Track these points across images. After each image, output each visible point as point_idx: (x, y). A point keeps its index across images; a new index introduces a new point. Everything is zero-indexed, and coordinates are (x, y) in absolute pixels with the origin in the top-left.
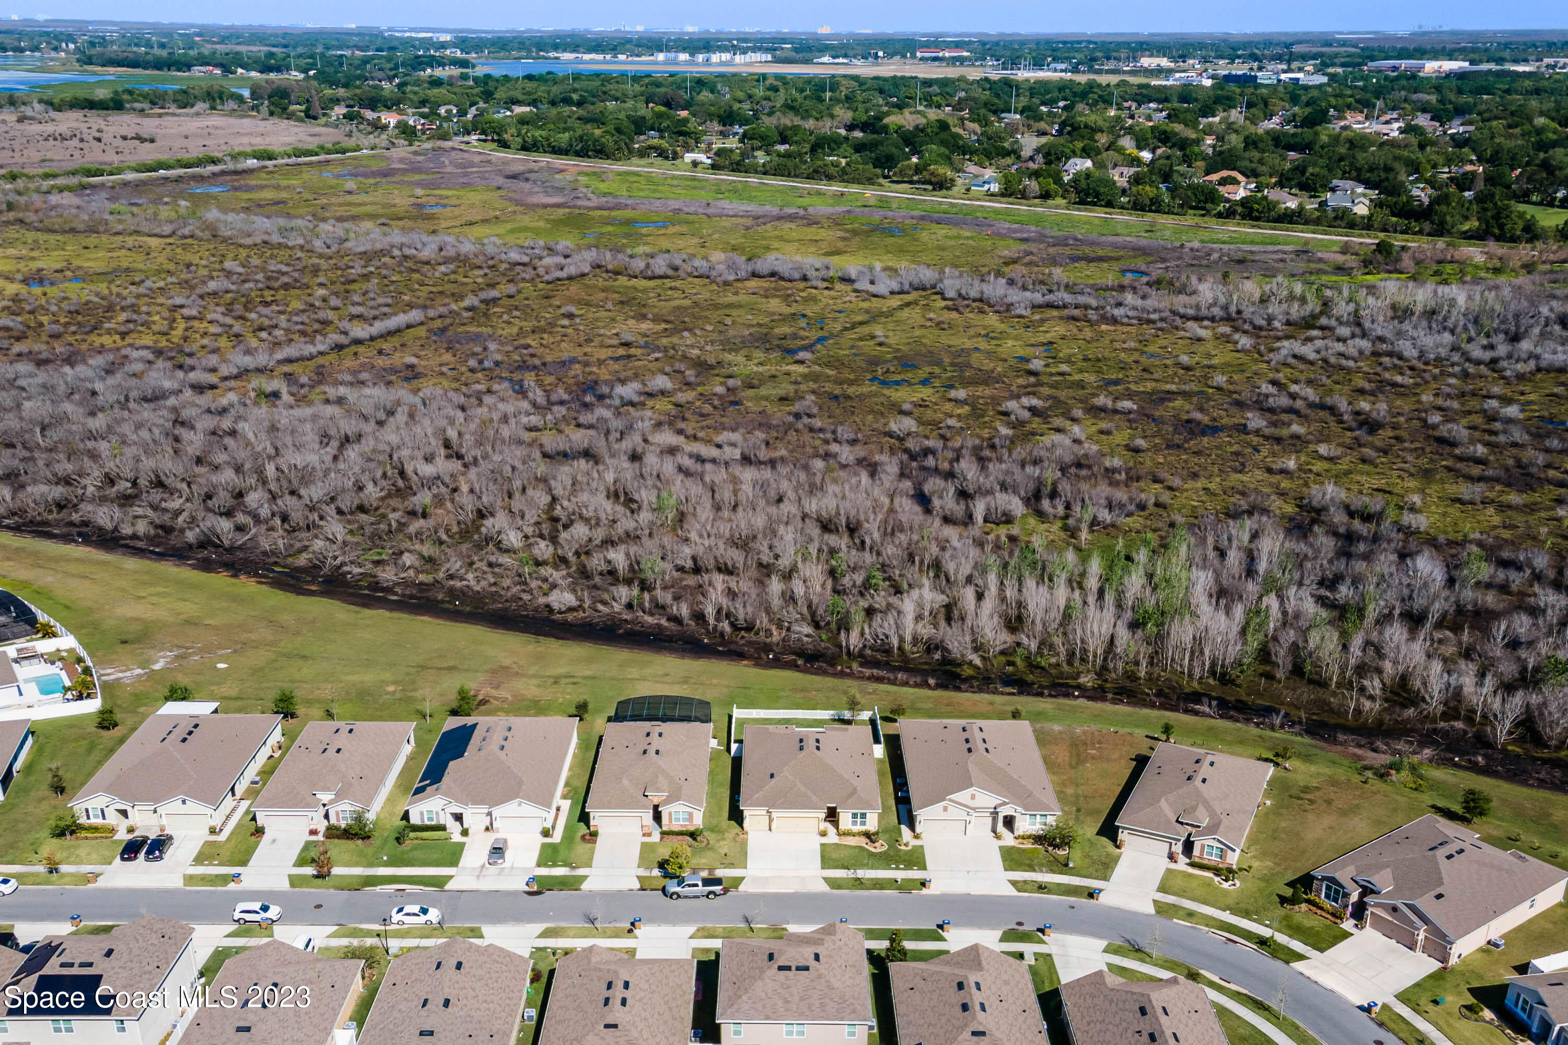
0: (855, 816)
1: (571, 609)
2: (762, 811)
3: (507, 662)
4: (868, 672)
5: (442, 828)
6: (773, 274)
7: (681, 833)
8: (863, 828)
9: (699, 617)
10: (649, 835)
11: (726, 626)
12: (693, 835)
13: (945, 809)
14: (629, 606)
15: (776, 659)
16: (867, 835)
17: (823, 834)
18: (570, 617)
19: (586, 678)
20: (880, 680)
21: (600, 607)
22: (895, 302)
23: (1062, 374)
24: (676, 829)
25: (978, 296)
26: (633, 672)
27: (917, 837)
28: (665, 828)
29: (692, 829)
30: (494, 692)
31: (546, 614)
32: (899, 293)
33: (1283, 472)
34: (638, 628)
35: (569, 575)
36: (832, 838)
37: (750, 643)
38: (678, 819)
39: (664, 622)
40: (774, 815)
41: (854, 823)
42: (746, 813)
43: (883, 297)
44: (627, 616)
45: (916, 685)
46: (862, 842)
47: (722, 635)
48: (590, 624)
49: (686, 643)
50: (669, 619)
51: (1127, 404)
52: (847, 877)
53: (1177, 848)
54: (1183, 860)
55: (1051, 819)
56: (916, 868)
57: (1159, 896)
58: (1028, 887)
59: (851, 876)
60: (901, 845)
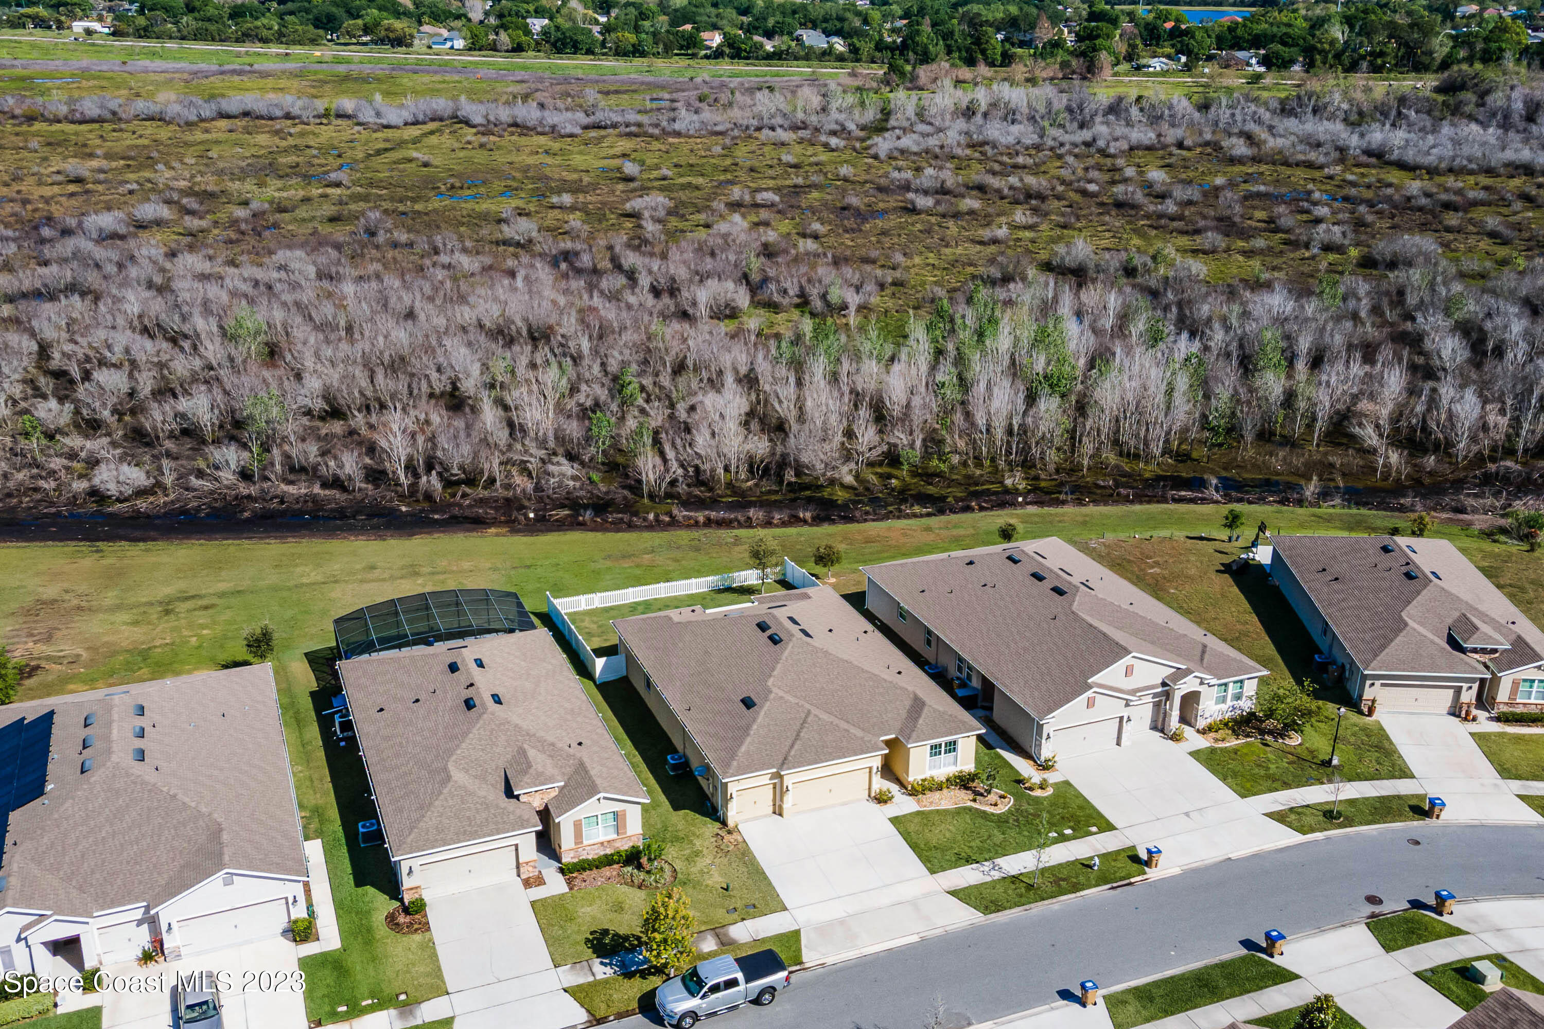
0: (935, 750)
1: (141, 493)
2: (763, 778)
3: (51, 592)
4: (701, 516)
6: (246, 114)
7: (607, 861)
8: (954, 770)
9: (376, 476)
10: (539, 881)
11: (433, 482)
12: (633, 858)
13: (1088, 704)
14: (245, 475)
15: (540, 519)
16: (964, 782)
17: (881, 799)
18: (142, 505)
19: (222, 595)
20: (721, 524)
21: (194, 482)
22: (415, 131)
23: (664, 178)
24: (591, 854)
25: (510, 120)
26: (308, 574)
27: (1045, 766)
28: (567, 859)
29: (625, 846)
30: (42, 649)
31: (94, 507)
32: (413, 124)
33: (995, 241)
34: (274, 505)
35: (114, 445)
36: (903, 803)
37: (482, 502)
38: (593, 833)
39: (317, 489)
40: (788, 781)
41: (937, 764)
42: (732, 789)
43: (396, 127)
44: (244, 489)
45: (784, 524)
46: (962, 798)
47: (428, 497)
48: (184, 511)
49: (370, 516)
50: (324, 486)
51: (770, 196)
52: (988, 879)
53: (1469, 696)
54: (1482, 715)
55: (1251, 688)
56: (1094, 829)
57: (1517, 786)
58: (1309, 820)
59: (996, 875)
60: (1031, 789)
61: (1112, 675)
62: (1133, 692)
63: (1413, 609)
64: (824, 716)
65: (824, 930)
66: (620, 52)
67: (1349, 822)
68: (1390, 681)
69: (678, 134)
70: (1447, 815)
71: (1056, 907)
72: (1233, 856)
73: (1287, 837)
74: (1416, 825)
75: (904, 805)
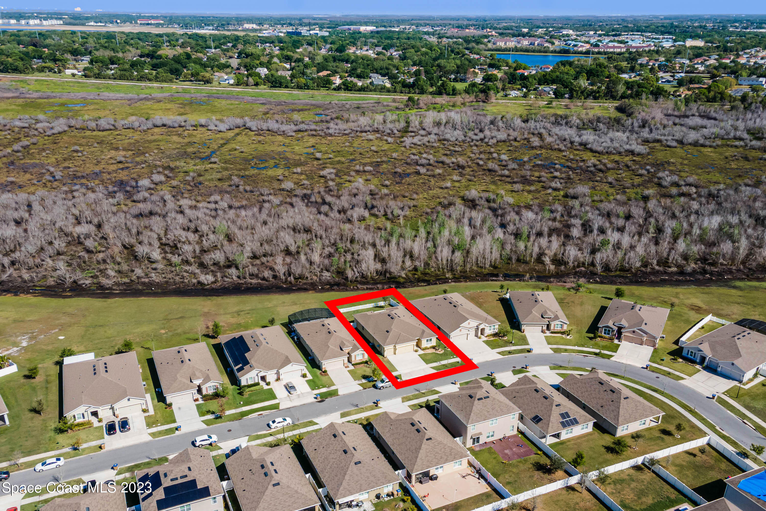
0: (427, 341)
2: (392, 347)
4: (365, 287)
5: (257, 384)
7: (361, 364)
8: (431, 345)
9: (275, 277)
10: (348, 367)
11: (291, 279)
12: (366, 362)
13: (460, 331)
14: (239, 277)
15: (323, 288)
16: (434, 347)
17: (416, 351)
19: (250, 310)
20: (371, 289)
21: (226, 279)
26: (268, 304)
28: (354, 363)
29: (364, 360)
38: (357, 360)
39: (260, 281)
40: (397, 347)
41: (428, 344)
42: (385, 349)
46: (433, 351)
48: (226, 288)
50: (262, 280)
52: (438, 365)
53: (545, 328)
54: (548, 332)
55: (497, 327)
57: (550, 346)
58: (505, 354)
59: (440, 364)
60: (448, 349)
61: (465, 324)
62: (470, 328)
63: (535, 309)
64: (404, 335)
65: (406, 374)
66: (299, 87)
67: (513, 354)
68: (528, 325)
69: (331, 135)
70: (534, 352)
72: (489, 360)
73: (501, 357)
74: (527, 354)
75: (421, 352)
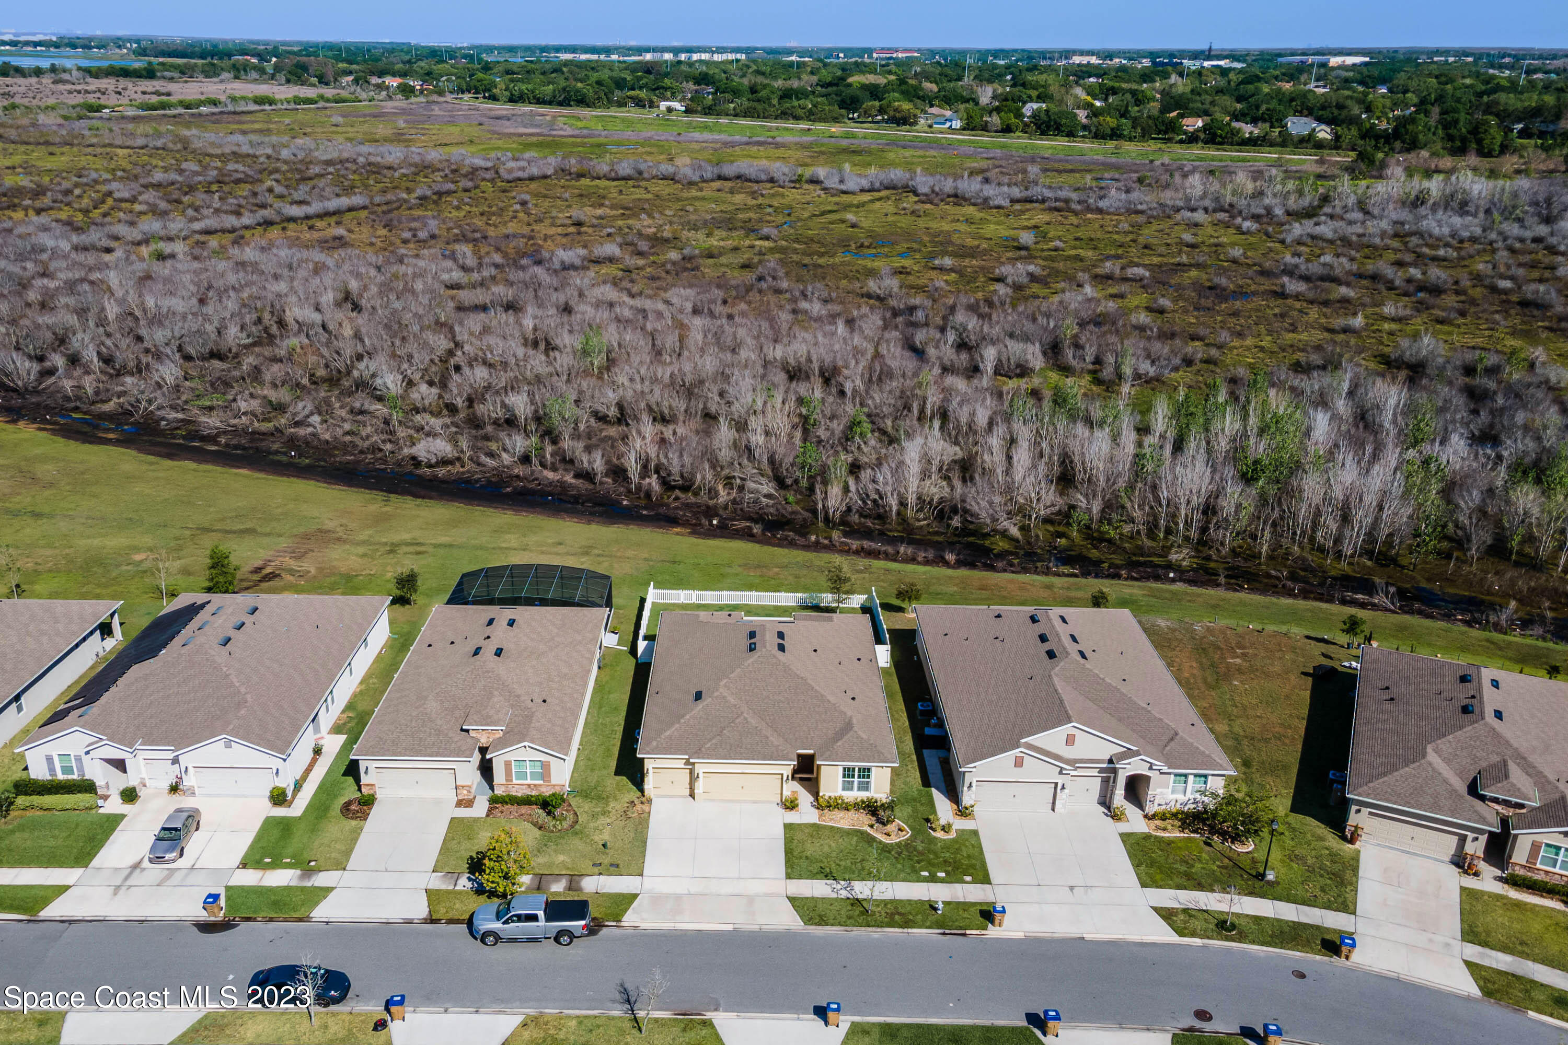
0: (849, 772)
1: (444, 462)
2: (678, 762)
4: (854, 543)
5: (88, 787)
7: (527, 801)
8: (864, 795)
9: (618, 472)
10: (469, 803)
11: (653, 483)
12: (548, 805)
13: (1019, 763)
14: (524, 458)
15: (722, 526)
16: (872, 808)
17: (790, 805)
18: (440, 471)
21: (485, 460)
24: (517, 792)
26: (511, 540)
27: (963, 812)
28: (499, 791)
29: (547, 792)
30: (291, 563)
31: (408, 468)
34: (532, 486)
35: (452, 423)
36: (807, 814)
37: (686, 505)
38: (523, 775)
39: (569, 478)
40: (700, 769)
41: (848, 787)
42: (649, 765)
44: (519, 470)
46: (862, 821)
47: (648, 495)
49: (596, 504)
50: (577, 476)
52: (834, 895)
53: (1476, 847)
54: (1489, 872)
55: (1217, 785)
56: (968, 878)
57: (1473, 952)
58: (1197, 924)
59: (844, 894)
60: (934, 830)
61: (1049, 738)
62: (1072, 762)
63: (1445, 744)
64: (753, 722)
65: (660, 900)
67: (1242, 937)
68: (1379, 811)
70: (1358, 957)
71: (876, 935)
72: (1088, 937)
73: (1164, 934)
74: (1317, 960)
75: (804, 814)
